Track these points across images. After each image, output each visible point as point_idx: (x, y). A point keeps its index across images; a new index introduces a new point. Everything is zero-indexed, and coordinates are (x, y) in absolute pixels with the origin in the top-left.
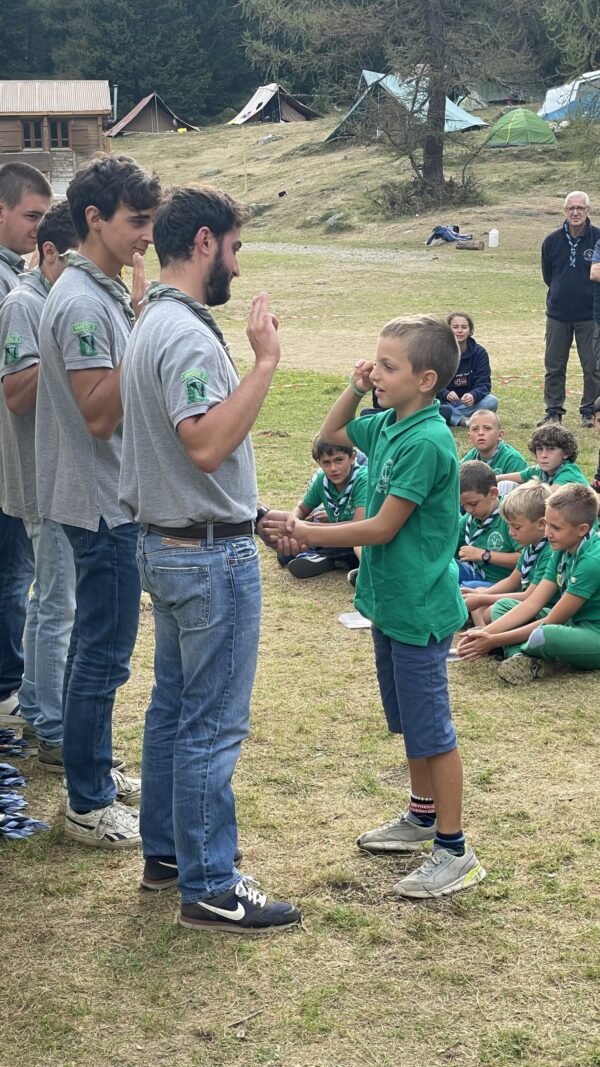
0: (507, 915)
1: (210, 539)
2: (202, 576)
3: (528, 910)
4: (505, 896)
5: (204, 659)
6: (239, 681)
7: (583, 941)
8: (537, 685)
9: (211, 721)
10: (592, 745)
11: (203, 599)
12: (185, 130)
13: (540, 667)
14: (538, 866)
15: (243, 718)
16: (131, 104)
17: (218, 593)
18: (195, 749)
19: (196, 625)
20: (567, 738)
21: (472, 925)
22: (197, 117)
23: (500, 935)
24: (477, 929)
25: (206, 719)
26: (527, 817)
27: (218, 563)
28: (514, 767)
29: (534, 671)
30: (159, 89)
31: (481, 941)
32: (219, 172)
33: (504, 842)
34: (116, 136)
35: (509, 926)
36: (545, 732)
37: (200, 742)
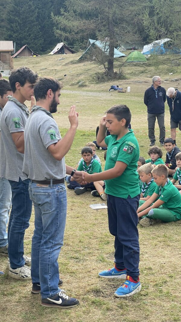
0: (148, 301)
1: (51, 184)
2: (49, 196)
3: (154, 299)
4: (147, 295)
5: (49, 222)
6: (60, 229)
7: (172, 309)
8: (151, 227)
9: (51, 241)
10: (170, 246)
11: (49, 203)
12: (36, 56)
13: (152, 221)
14: (156, 285)
15: (61, 240)
16: (19, 48)
17: (54, 201)
18: (46, 250)
19: (47, 211)
20: (162, 244)
21: (137, 304)
22: (39, 52)
23: (146, 307)
24: (139, 305)
25: (50, 240)
26: (152, 269)
27: (54, 192)
28: (146, 253)
29: (150, 223)
30: (28, 44)
31: (140, 309)
32: (46, 69)
33: (145, 277)
34: (15, 58)
35: (149, 304)
36: (155, 242)
37: (48, 247)
